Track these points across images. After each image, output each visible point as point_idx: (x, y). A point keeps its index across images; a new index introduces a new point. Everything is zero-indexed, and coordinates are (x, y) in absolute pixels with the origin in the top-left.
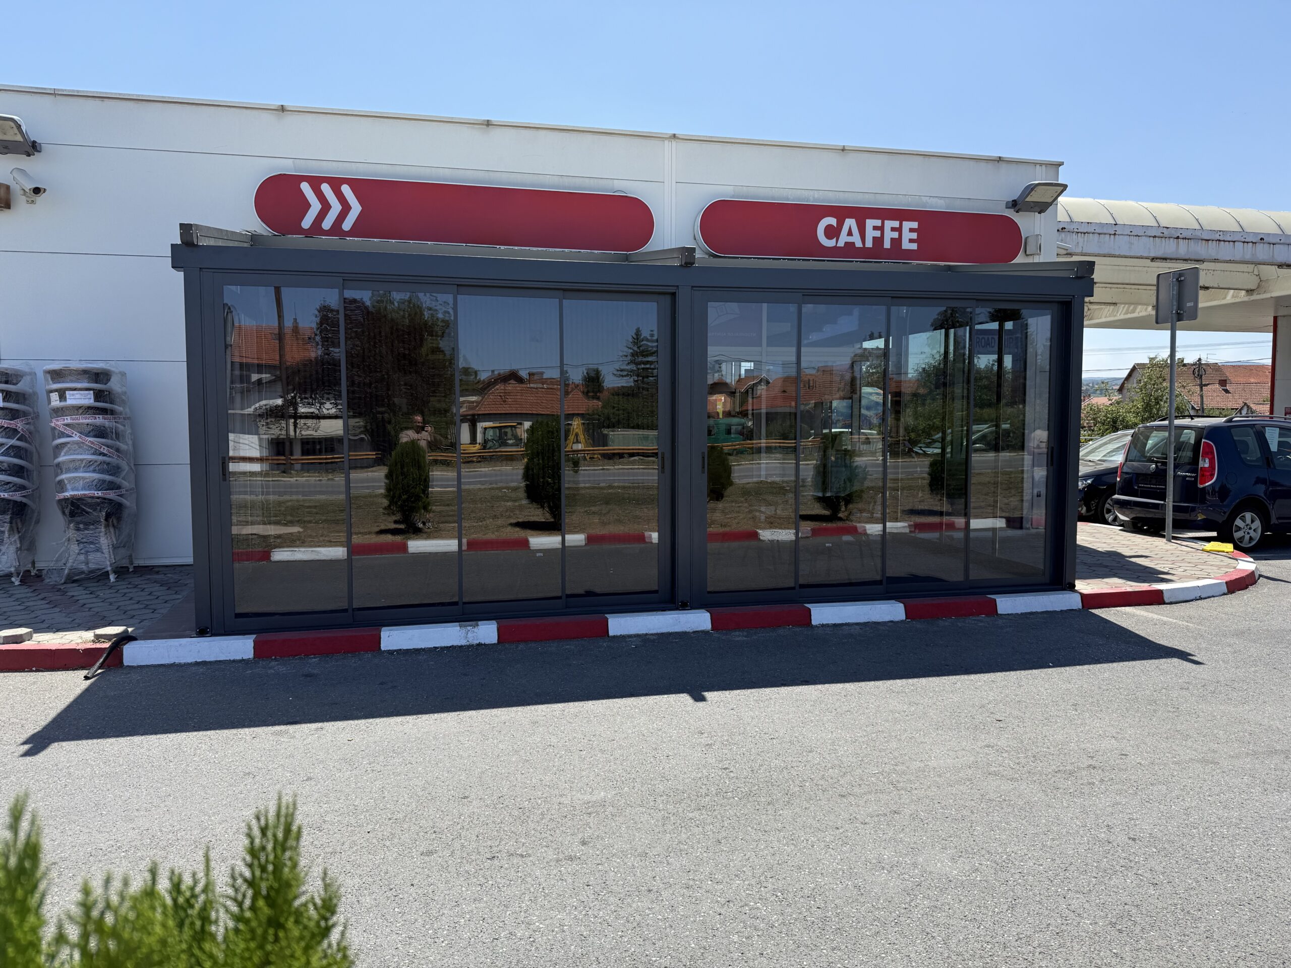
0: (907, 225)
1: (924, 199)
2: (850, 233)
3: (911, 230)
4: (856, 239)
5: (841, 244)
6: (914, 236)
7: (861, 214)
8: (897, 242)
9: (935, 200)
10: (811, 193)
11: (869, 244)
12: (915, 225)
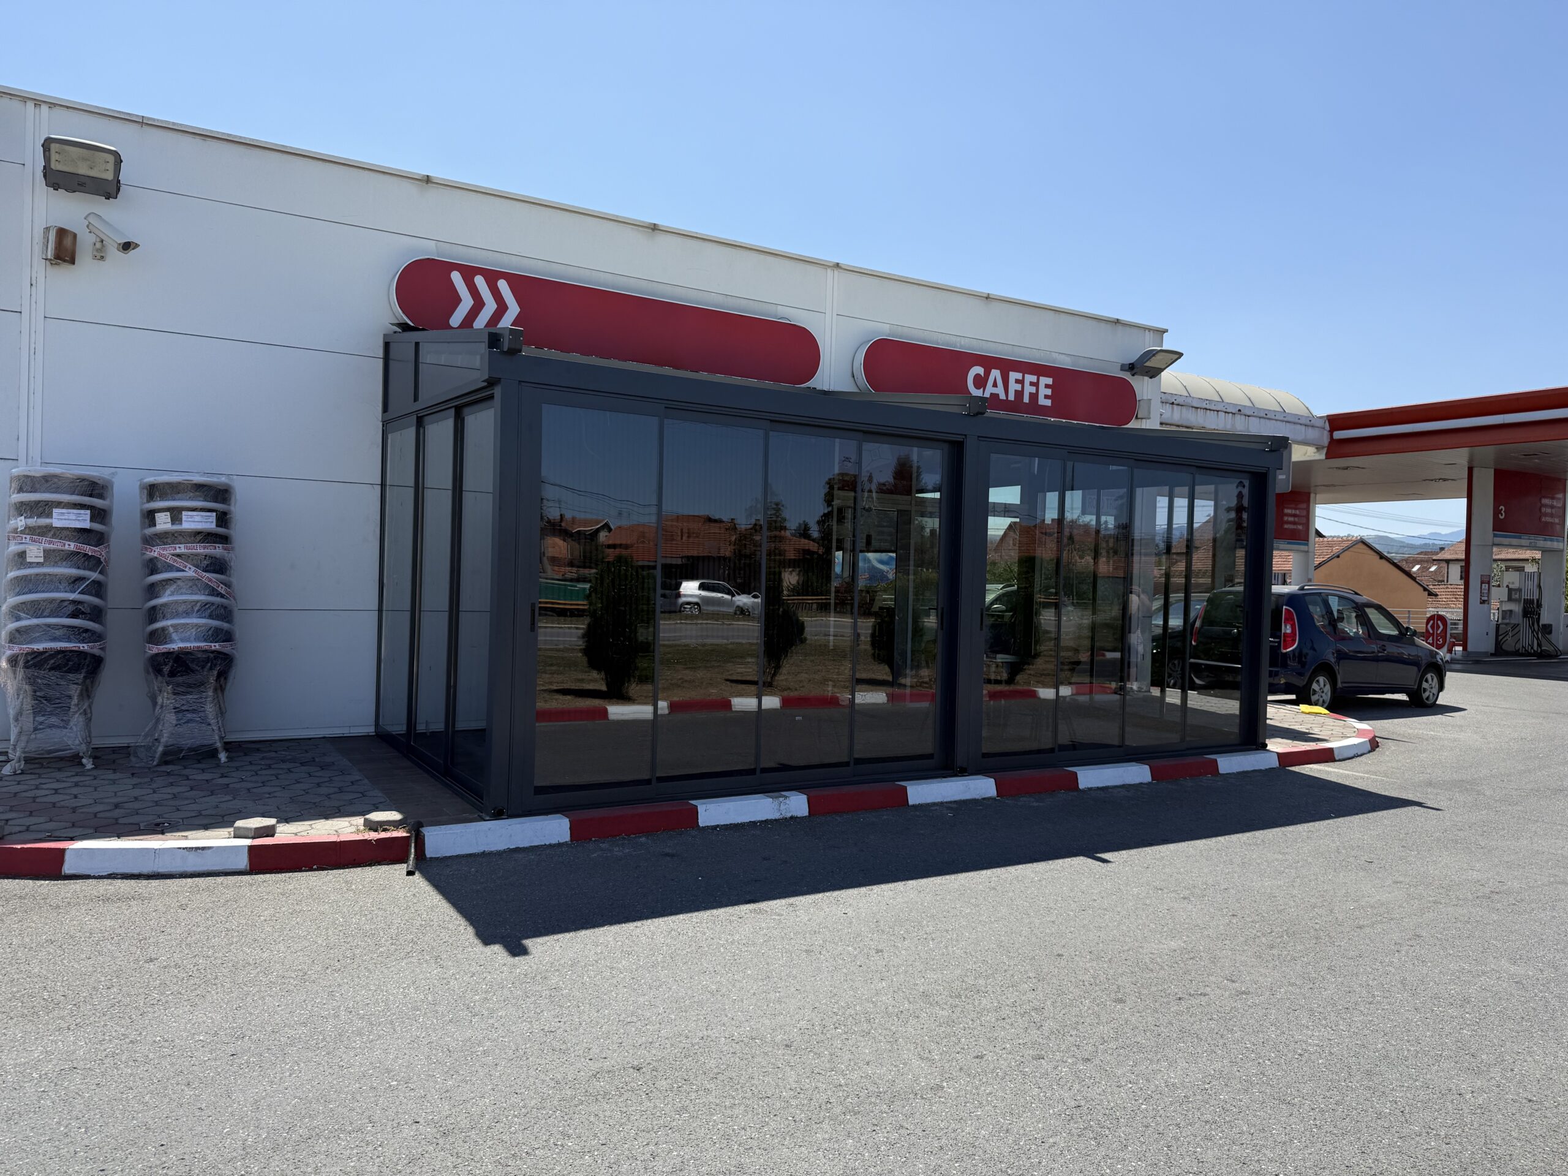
0: (1045, 380)
1: (1055, 355)
2: (995, 385)
3: (1047, 386)
4: (1000, 391)
5: (987, 395)
6: (1049, 392)
7: (1006, 366)
8: (1034, 397)
9: (1063, 357)
10: (958, 339)
11: (1011, 397)
12: (1050, 381)
